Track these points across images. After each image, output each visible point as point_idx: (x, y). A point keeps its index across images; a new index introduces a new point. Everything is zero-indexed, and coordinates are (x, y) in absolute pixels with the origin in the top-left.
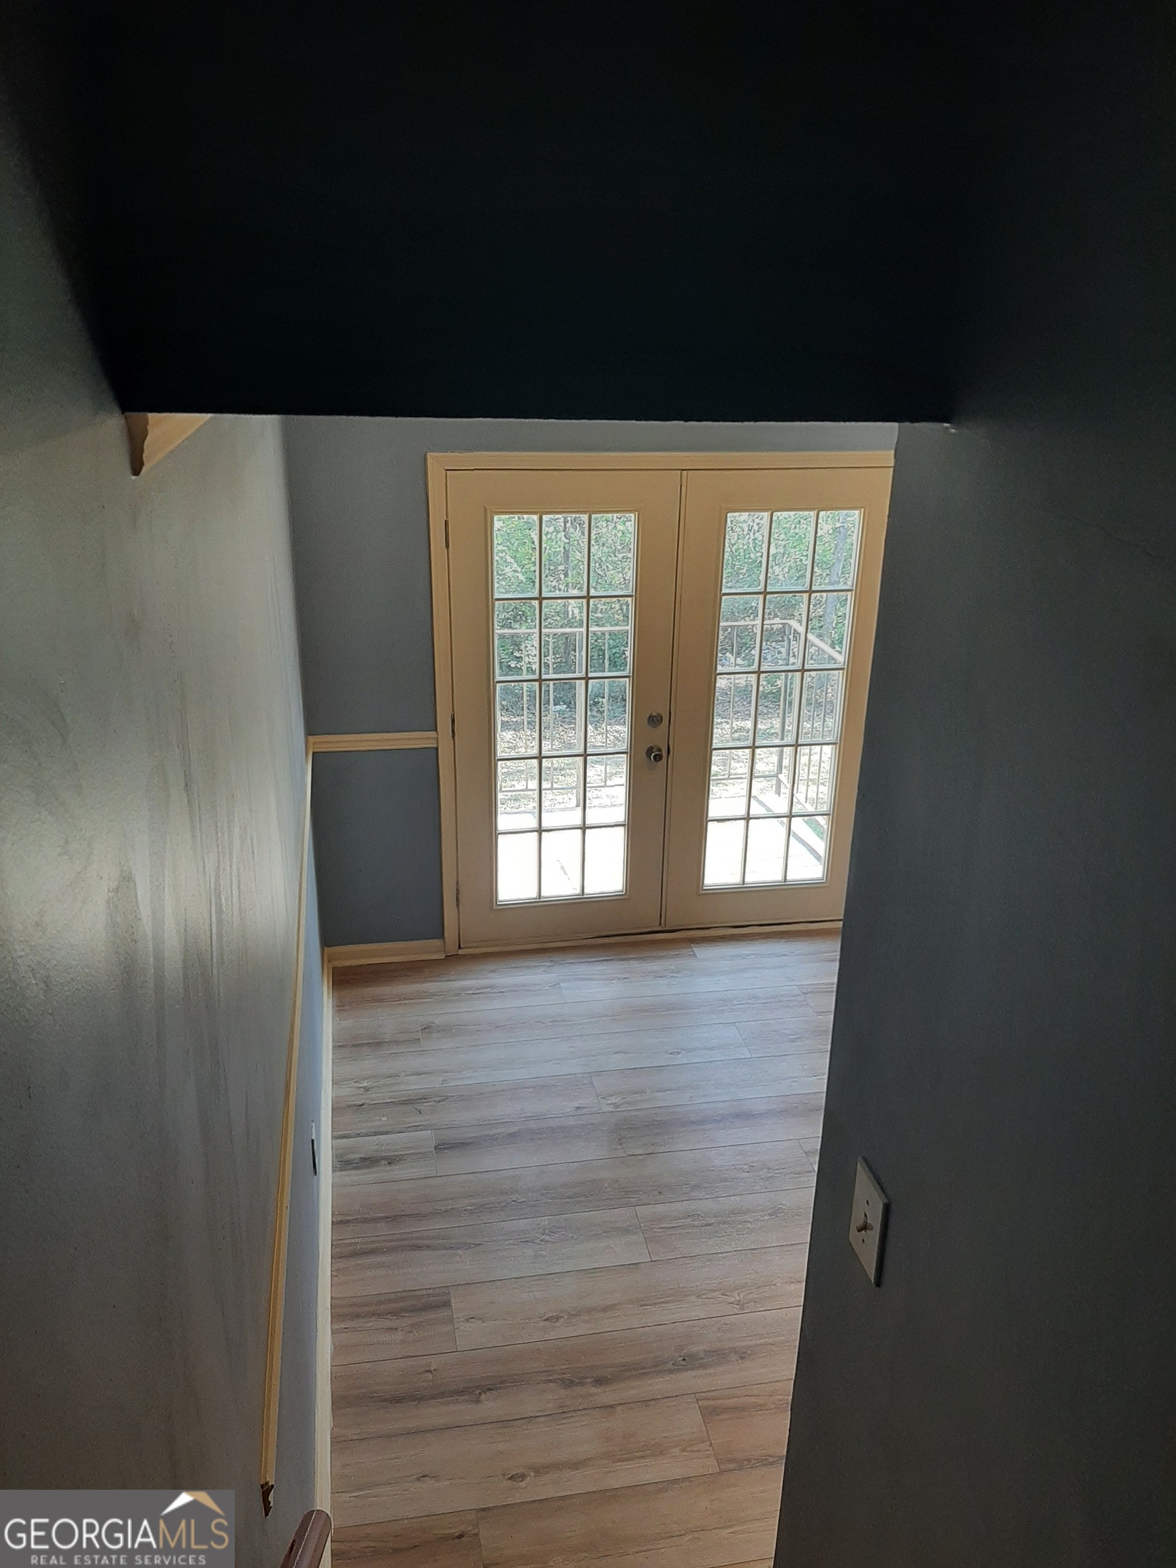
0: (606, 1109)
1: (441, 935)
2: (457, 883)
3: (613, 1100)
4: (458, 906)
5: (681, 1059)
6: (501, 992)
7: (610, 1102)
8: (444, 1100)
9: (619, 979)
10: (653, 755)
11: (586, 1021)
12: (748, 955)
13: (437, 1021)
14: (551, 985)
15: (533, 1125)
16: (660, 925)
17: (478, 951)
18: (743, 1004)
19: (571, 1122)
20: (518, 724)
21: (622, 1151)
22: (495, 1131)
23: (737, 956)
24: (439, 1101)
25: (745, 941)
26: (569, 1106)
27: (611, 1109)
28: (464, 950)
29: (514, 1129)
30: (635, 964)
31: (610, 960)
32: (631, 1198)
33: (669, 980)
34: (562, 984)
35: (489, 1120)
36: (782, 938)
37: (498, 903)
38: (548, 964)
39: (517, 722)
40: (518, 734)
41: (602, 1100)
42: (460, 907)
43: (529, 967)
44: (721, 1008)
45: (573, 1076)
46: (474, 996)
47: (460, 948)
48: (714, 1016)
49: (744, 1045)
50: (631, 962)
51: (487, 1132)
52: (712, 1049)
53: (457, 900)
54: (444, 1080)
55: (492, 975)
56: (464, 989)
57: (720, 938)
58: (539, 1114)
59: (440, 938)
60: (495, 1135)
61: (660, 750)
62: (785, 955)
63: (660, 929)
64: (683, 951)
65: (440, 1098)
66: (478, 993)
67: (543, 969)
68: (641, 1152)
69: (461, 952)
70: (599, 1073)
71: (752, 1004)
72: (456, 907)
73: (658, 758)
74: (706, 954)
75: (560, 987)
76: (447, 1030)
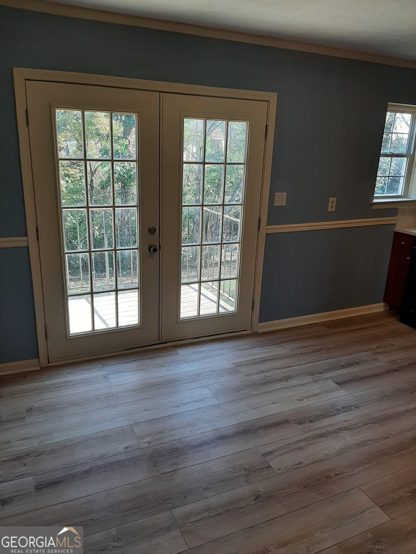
0: (143, 446)
1: (38, 357)
2: (45, 325)
3: (147, 440)
4: (46, 338)
5: (182, 409)
6: (74, 384)
7: (145, 441)
8: (40, 455)
9: (141, 370)
10: (152, 249)
11: (125, 395)
12: (205, 351)
13: (36, 405)
14: (103, 377)
15: (99, 463)
16: (159, 340)
17: (60, 363)
18: (207, 375)
19: (123, 457)
20: (76, 279)
21: (157, 471)
22: (75, 471)
23: (200, 352)
24: (38, 456)
25: (202, 344)
26: (120, 447)
27: (147, 445)
28: (51, 364)
29: (87, 467)
30: (148, 361)
31: (134, 360)
32: (168, 504)
33: (167, 367)
34: (109, 376)
35: (71, 464)
36: (218, 341)
37: (70, 335)
38: (100, 366)
39: (75, 278)
40: (76, 283)
41: (140, 440)
42: (48, 339)
43: (90, 369)
44: (197, 379)
45: (121, 428)
46: (59, 388)
47: (49, 363)
48: (195, 384)
49: (213, 397)
50: (146, 360)
51: (70, 472)
52: (197, 401)
53: (46, 335)
54: (40, 441)
55: (69, 375)
56: (52, 385)
57: (189, 344)
58: (102, 455)
59: (36, 358)
60: (75, 473)
61: (155, 246)
62: (223, 349)
63: (159, 342)
64: (172, 352)
65: (38, 454)
66: (61, 386)
67: (98, 369)
68: (169, 470)
69: (49, 365)
70: (137, 424)
71: (212, 375)
72: (45, 339)
73: (155, 250)
74: (183, 352)
75: (108, 378)
76: (42, 410)
